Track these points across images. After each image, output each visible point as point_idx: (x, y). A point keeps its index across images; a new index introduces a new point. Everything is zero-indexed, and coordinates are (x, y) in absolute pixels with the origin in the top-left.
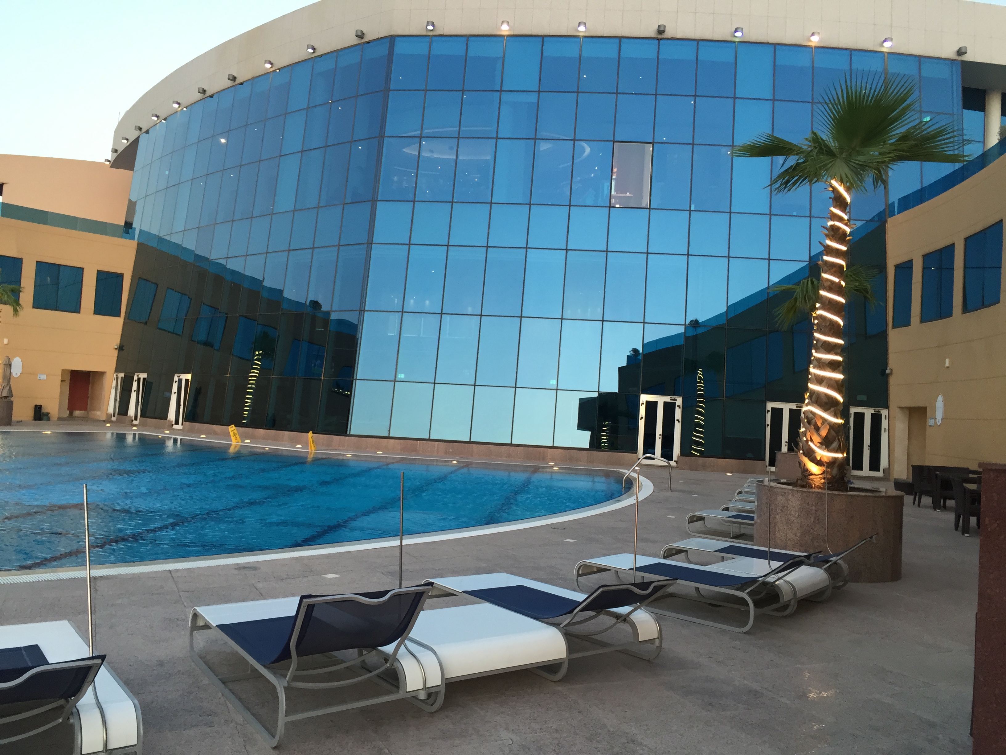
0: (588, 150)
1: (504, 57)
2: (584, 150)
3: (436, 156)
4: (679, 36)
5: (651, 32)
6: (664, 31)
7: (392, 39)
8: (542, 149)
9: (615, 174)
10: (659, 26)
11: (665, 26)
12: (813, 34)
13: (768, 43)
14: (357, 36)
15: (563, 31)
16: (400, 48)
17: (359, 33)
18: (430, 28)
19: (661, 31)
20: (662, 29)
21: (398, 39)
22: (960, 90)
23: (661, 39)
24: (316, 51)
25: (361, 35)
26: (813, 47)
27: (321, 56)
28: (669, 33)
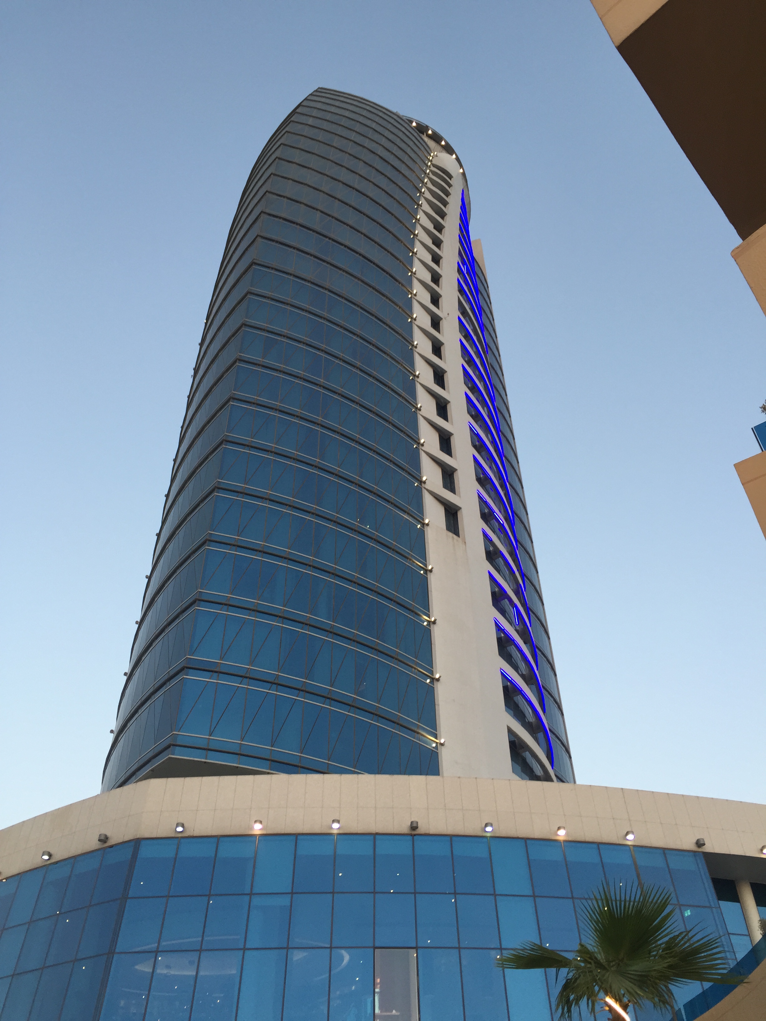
0: (347, 958)
1: (255, 857)
2: (342, 959)
3: (172, 972)
4: (432, 831)
5: (404, 828)
6: (417, 827)
7: (137, 843)
8: (295, 958)
9: (379, 986)
10: (412, 823)
11: (417, 822)
12: (559, 828)
13: (518, 838)
14: (99, 840)
15: (317, 830)
16: (145, 852)
17: (103, 838)
18: (180, 829)
19: (414, 827)
20: (415, 825)
21: (143, 842)
22: (710, 881)
23: (415, 835)
24: (53, 857)
25: (104, 839)
26: (562, 842)
27: (56, 863)
28: (422, 829)
